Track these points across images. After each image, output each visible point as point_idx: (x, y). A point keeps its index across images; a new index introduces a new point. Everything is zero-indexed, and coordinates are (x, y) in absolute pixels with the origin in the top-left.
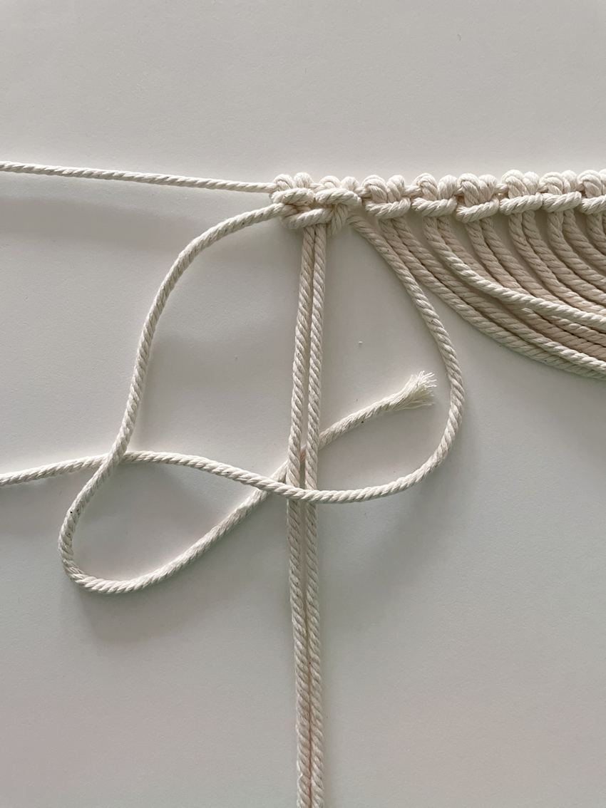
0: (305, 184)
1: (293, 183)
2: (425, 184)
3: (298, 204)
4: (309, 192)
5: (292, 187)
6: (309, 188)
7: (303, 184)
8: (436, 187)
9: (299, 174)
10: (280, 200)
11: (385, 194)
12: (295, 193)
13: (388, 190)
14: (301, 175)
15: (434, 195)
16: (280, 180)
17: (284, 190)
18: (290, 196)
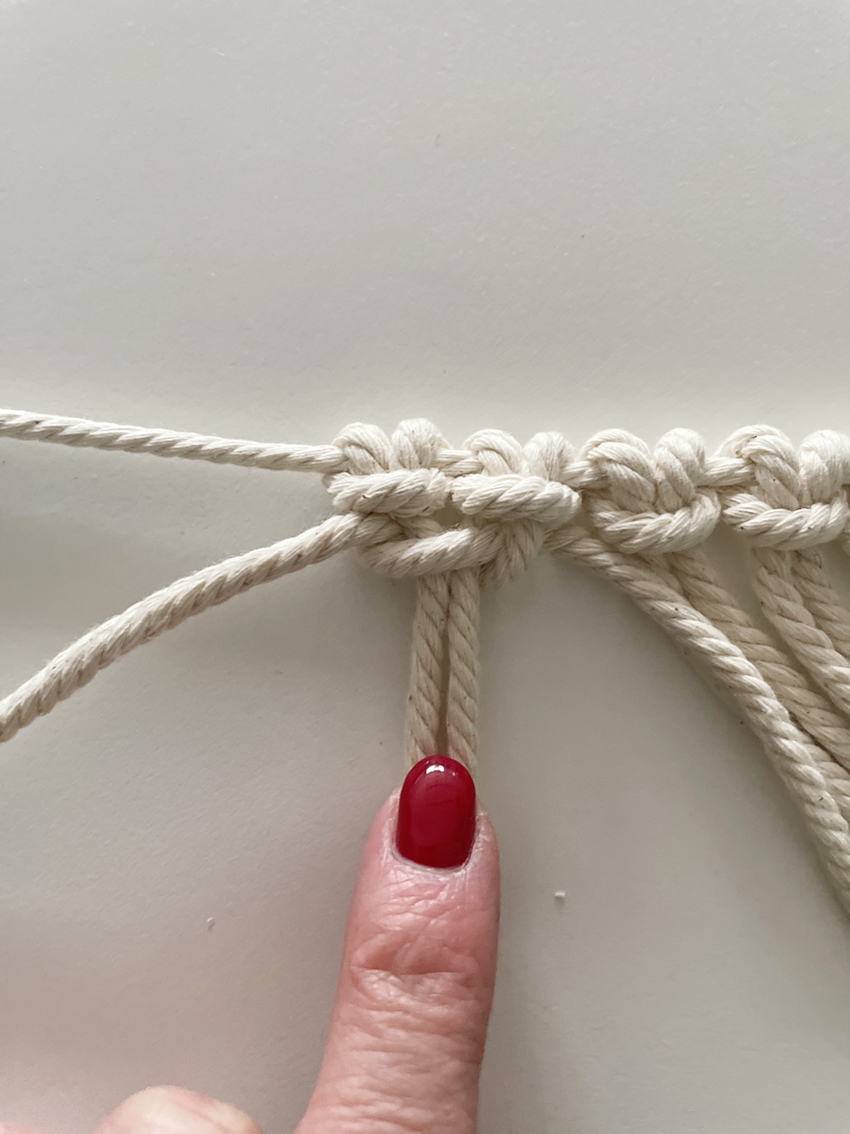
0: (424, 458)
1: (390, 455)
2: (766, 459)
3: (404, 514)
4: (432, 480)
5: (386, 468)
6: (435, 465)
7: (416, 458)
8: (797, 470)
9: (408, 425)
10: (351, 505)
11: (650, 488)
12: (394, 487)
13: (659, 475)
14: (414, 428)
15: (789, 490)
16: (351, 443)
17: (364, 474)
18: (378, 496)
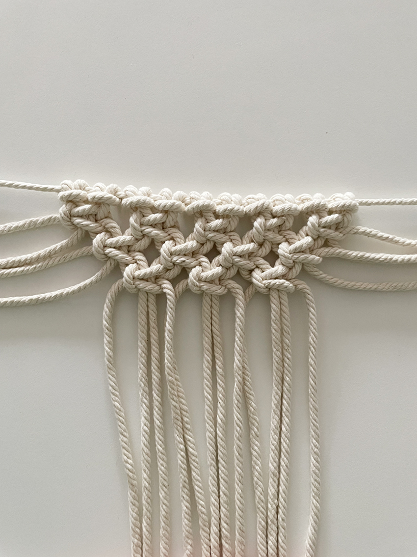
0: (81, 187)
1: (73, 187)
2: (164, 193)
3: (75, 200)
4: (82, 193)
5: (71, 189)
6: (84, 190)
7: (79, 187)
8: (171, 197)
9: (77, 181)
12: (72, 193)
14: (79, 181)
16: (63, 184)
17: (66, 191)
18: (68, 195)
